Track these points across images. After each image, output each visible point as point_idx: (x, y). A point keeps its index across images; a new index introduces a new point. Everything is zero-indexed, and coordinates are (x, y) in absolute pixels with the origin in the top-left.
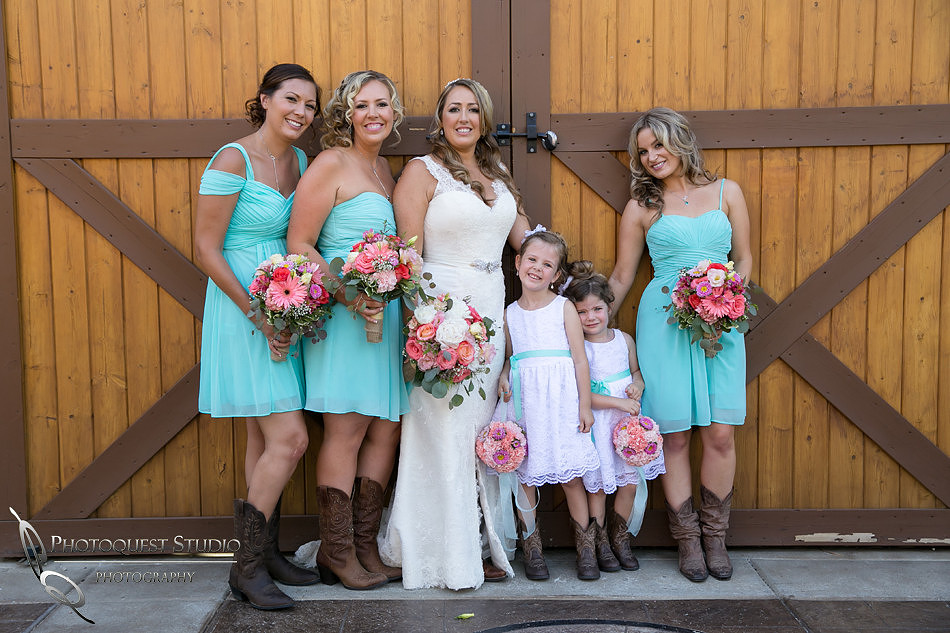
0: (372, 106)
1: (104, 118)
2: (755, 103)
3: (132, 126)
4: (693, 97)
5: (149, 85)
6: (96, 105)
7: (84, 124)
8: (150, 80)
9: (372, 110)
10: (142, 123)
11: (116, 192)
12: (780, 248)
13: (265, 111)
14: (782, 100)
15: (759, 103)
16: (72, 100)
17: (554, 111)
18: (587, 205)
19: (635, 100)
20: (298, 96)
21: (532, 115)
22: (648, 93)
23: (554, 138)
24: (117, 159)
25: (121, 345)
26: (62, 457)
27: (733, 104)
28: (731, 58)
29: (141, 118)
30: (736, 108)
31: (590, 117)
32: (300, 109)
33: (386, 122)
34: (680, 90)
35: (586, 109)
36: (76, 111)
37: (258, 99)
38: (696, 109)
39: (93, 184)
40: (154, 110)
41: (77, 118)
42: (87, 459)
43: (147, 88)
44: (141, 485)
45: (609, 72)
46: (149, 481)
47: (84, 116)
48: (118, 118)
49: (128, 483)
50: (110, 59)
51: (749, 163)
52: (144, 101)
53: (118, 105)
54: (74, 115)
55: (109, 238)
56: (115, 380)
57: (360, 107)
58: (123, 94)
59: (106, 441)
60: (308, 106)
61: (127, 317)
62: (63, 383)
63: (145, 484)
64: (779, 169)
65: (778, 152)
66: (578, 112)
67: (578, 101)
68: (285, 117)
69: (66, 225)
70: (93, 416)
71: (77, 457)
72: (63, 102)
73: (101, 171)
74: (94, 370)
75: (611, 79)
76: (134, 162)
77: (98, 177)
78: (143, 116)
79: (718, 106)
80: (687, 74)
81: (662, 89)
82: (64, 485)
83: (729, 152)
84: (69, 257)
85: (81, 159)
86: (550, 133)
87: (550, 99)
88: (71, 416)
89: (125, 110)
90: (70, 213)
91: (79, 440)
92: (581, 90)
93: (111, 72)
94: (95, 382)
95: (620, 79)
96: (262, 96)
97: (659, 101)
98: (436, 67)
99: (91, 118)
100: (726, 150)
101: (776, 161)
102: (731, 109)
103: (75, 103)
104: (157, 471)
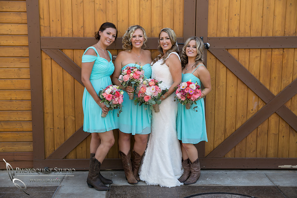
0: (137, 37)
1: (69, 37)
2: (270, 35)
3: (78, 39)
4: (251, 32)
5: (83, 26)
6: (67, 32)
7: (63, 38)
8: (84, 25)
9: (138, 38)
10: (81, 39)
11: (72, 60)
12: (277, 79)
13: (100, 36)
14: (279, 34)
15: (272, 34)
16: (59, 31)
17: (208, 36)
18: (218, 65)
19: (234, 33)
20: (110, 33)
21: (202, 38)
22: (238, 31)
23: (209, 45)
24: (73, 49)
25: (74, 106)
26: (55, 140)
27: (264, 35)
28: (264, 21)
29: (81, 37)
30: (265, 36)
31: (219, 38)
32: (111, 37)
33: (141, 42)
34: (248, 30)
35: (218, 36)
36: (61, 34)
37: (99, 32)
38: (252, 36)
39: (66, 57)
40: (85, 34)
41: (61, 37)
42: (63, 141)
43: (83, 28)
44: (79, 149)
45: (226, 24)
46: (82, 148)
47: (63, 36)
48: (74, 37)
49: (75, 149)
50: (71, 18)
51: (268, 53)
52: (82, 31)
53: (74, 33)
54: (60, 36)
55: (70, 74)
56: (72, 117)
57: (134, 37)
58: (75, 29)
59: (69, 136)
60: (113, 36)
61: (75, 98)
62: (56, 118)
63: (80, 149)
64: (277, 55)
65: (277, 49)
66: (216, 36)
67: (216, 33)
68: (106, 39)
69: (57, 70)
70: (65, 128)
71: (60, 141)
72: (56, 31)
73: (68, 53)
74: (65, 114)
75: (226, 27)
76: (78, 50)
77: (67, 55)
78: (81, 36)
79: (259, 35)
80: (250, 25)
81: (242, 30)
82: (56, 149)
83: (262, 50)
84: (58, 80)
85: (62, 49)
86: (207, 43)
87: (207, 32)
88: (58, 128)
89: (76, 34)
90: (58, 66)
91: (60, 135)
92: (217, 30)
93: (71, 22)
94: (65, 117)
95: (229, 26)
96: (100, 32)
97: (241, 33)
98: (172, 22)
99: (65, 37)
100: (261, 49)
101: (276, 52)
102: (263, 36)
103: (60, 32)
104: (84, 145)
